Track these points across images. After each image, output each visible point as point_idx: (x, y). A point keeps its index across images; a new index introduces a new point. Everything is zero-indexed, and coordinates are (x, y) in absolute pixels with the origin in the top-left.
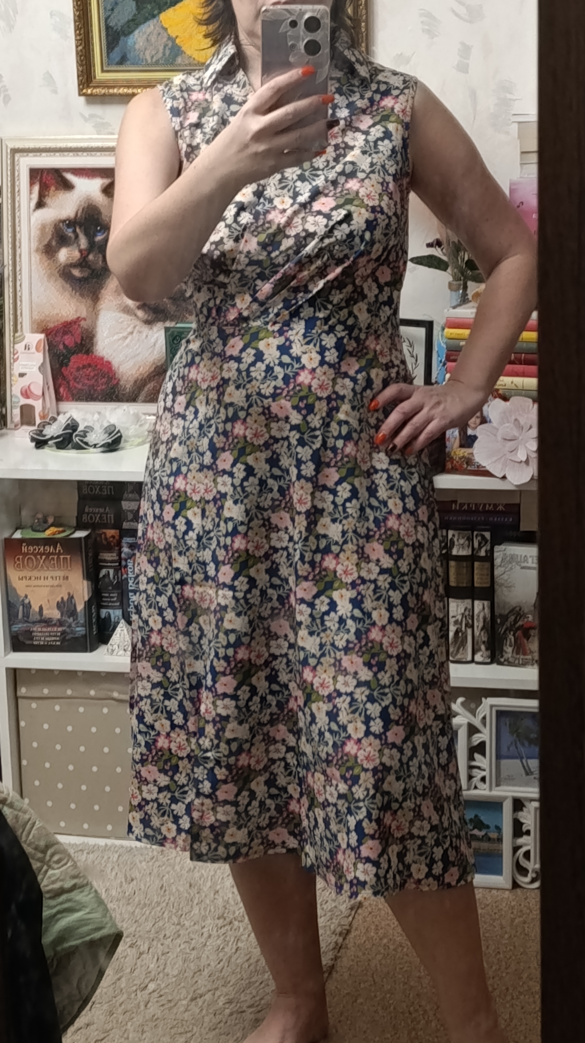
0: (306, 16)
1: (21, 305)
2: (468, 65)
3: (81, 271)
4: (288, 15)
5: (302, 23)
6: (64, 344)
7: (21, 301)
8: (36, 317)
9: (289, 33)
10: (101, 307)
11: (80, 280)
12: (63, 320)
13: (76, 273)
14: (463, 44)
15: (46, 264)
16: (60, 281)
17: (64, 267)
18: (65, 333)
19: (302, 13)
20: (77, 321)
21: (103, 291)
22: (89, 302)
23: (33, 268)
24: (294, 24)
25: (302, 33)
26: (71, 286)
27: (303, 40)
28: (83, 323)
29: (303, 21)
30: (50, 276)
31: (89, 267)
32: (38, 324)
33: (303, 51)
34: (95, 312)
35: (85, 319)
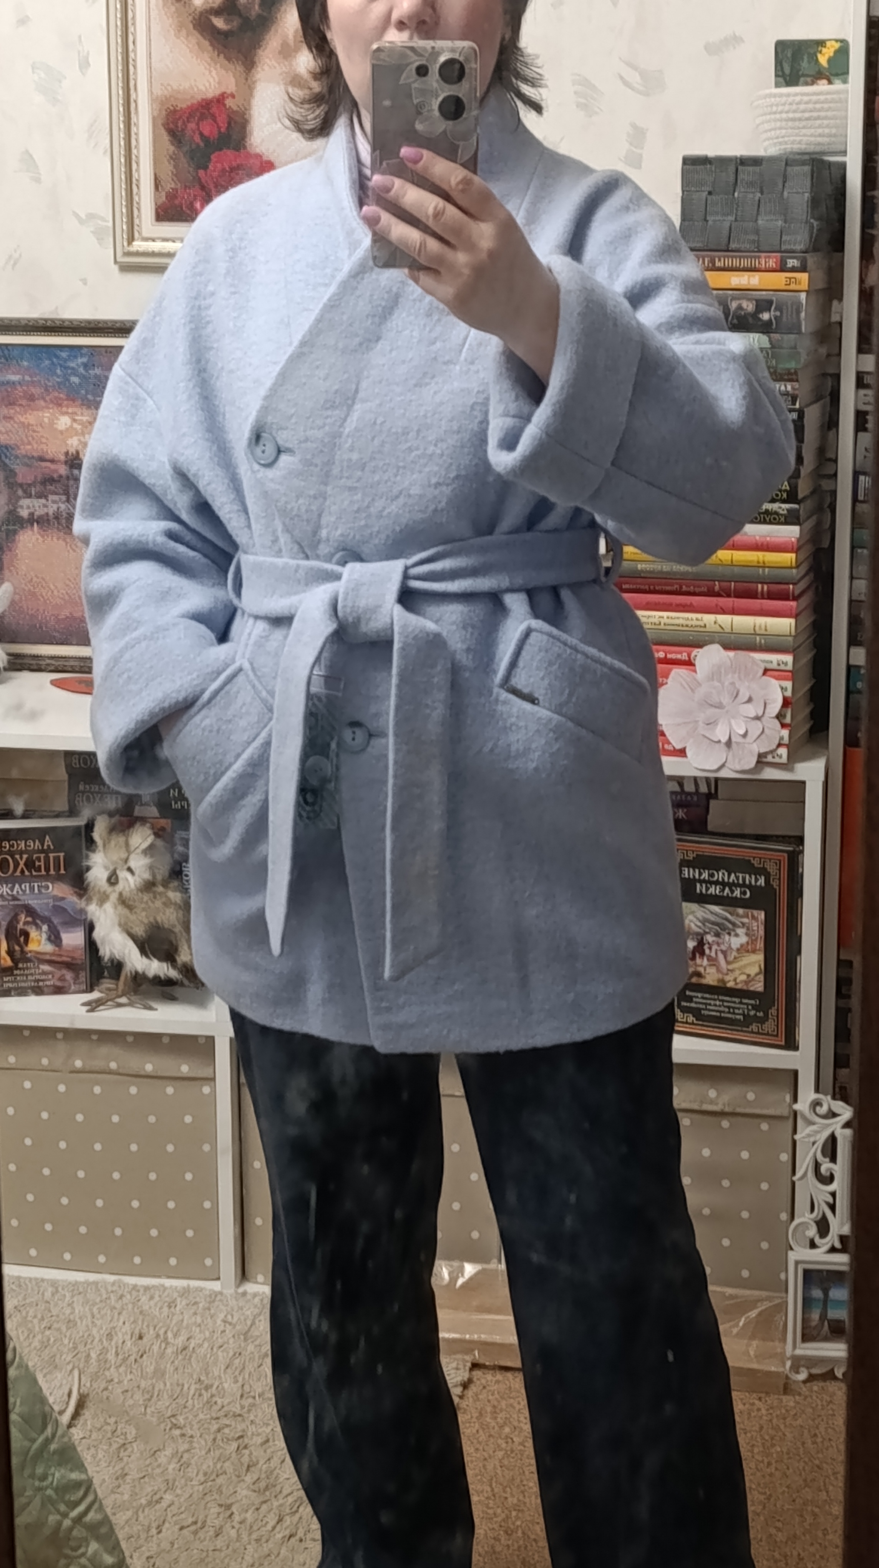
0: (442, 59)
1: (135, 73)
2: (641, 156)
3: (227, 21)
4: (416, 58)
5: (435, 69)
6: (201, 134)
7: (135, 67)
8: (158, 91)
9: (415, 85)
10: (258, 76)
11: (226, 34)
12: (199, 98)
13: (219, 23)
14: (634, 126)
15: (173, 9)
16: (195, 38)
17: (201, 14)
18: (202, 117)
19: (435, 53)
20: (220, 100)
21: (260, 52)
22: (240, 68)
23: (153, 14)
24: (422, 71)
25: (435, 85)
26: (212, 45)
27: (437, 96)
28: (229, 102)
29: (438, 66)
30: (181, 26)
31: (240, 15)
32: (162, 103)
33: (437, 113)
34: (249, 87)
35: (233, 96)
